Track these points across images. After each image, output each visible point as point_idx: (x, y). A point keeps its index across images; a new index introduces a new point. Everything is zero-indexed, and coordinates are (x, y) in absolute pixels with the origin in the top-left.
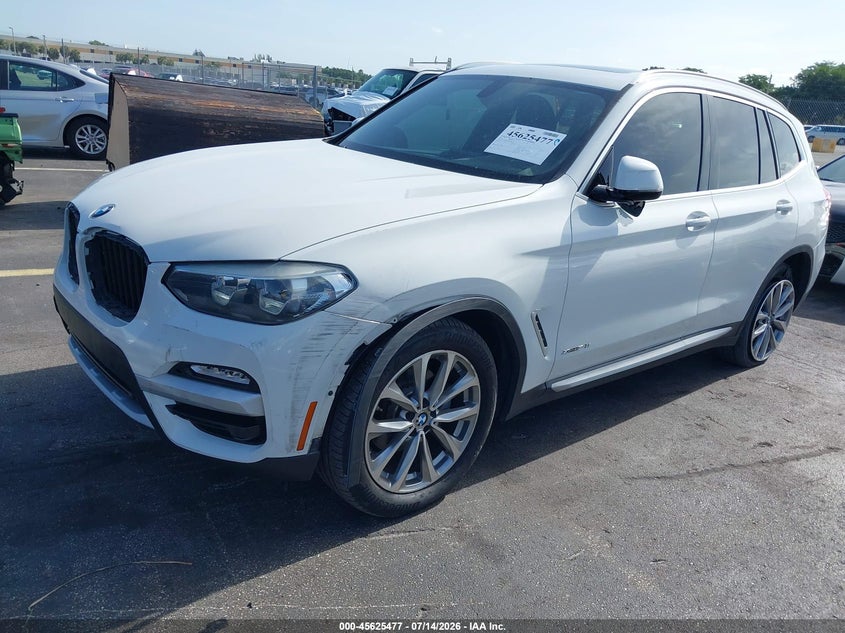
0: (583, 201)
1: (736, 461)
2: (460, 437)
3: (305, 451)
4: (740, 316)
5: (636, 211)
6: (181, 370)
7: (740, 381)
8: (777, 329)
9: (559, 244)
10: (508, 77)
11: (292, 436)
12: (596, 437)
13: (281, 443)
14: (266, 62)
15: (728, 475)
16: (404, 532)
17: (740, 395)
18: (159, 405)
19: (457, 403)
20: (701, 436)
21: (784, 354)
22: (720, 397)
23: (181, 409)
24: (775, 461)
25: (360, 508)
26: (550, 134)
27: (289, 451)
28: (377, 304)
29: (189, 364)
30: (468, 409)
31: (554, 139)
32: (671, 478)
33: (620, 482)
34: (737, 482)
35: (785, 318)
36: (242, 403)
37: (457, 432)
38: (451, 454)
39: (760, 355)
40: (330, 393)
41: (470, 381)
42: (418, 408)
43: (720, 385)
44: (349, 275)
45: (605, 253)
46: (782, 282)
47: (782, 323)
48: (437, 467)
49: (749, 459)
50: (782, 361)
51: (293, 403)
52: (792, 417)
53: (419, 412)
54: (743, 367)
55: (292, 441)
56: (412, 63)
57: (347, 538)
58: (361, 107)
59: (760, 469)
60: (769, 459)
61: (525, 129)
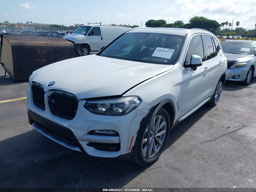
0: (184, 68)
1: (224, 134)
2: (162, 139)
3: (130, 151)
4: (213, 93)
5: (195, 69)
6: (92, 133)
7: (213, 110)
8: (219, 95)
9: (182, 81)
10: (149, 33)
11: (128, 147)
12: (187, 132)
13: (125, 150)
14: (31, 23)
15: (224, 137)
16: (153, 169)
17: (215, 115)
18: (84, 144)
19: (161, 130)
20: (212, 128)
21: (220, 102)
22: (211, 116)
23: (91, 144)
24: (233, 132)
25: (141, 165)
26: (170, 50)
27: (126, 152)
28: (147, 105)
29: (94, 131)
30: (164, 131)
31: (172, 51)
32: (211, 141)
33: (200, 144)
34: (227, 139)
35: (220, 92)
36: (114, 140)
37: (160, 138)
38: (160, 145)
39: (216, 103)
40: (136, 133)
41: (164, 123)
42: (153, 133)
43: (209, 113)
44: (139, 99)
45: (190, 82)
46: (220, 83)
47: (220, 93)
48: (157, 149)
49: (227, 132)
50: (221, 104)
51: (128, 138)
52: (230, 119)
53: (153, 134)
54: (213, 107)
55: (127, 149)
56: (88, 24)
57: (139, 174)
58: (75, 38)
59: (231, 135)
60: (231, 131)
61: (162, 49)
